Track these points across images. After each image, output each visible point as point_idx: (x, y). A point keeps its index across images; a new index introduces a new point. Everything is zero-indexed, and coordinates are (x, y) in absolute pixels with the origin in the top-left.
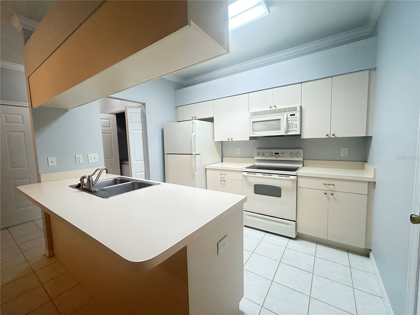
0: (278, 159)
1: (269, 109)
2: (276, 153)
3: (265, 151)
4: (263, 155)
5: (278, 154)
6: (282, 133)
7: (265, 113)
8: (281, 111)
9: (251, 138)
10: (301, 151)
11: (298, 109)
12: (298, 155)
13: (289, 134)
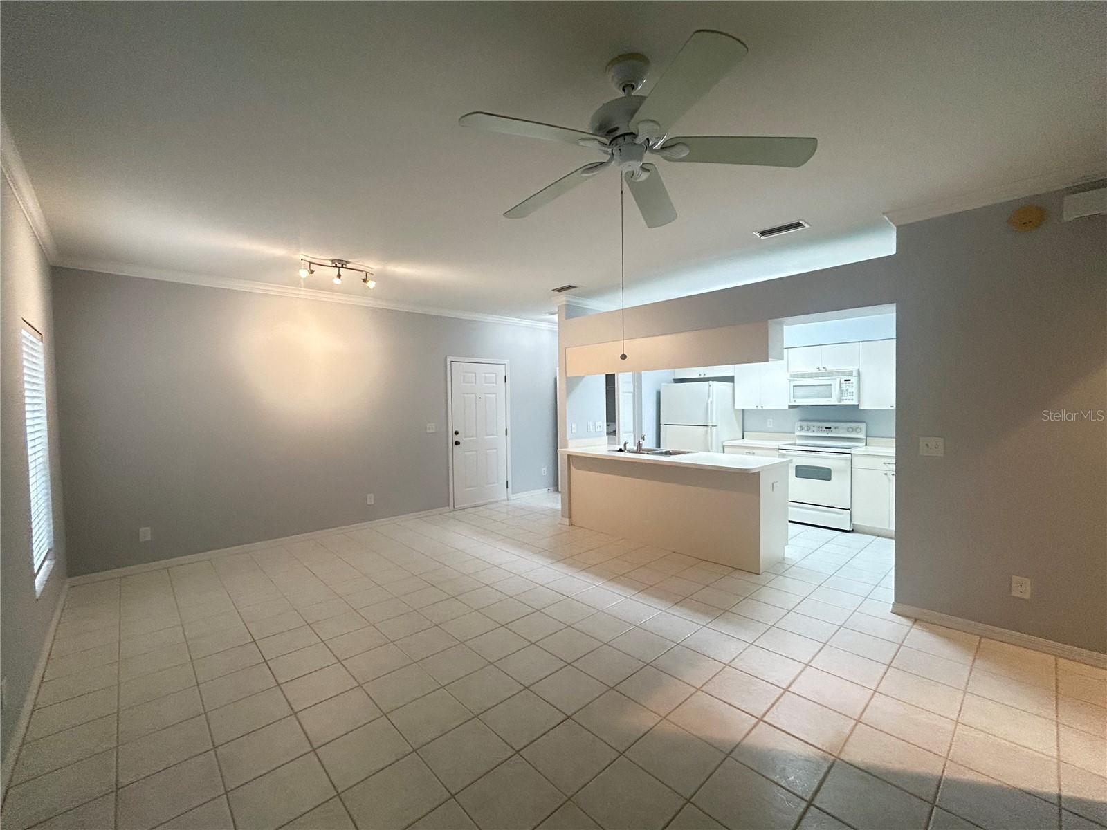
0: (830, 435)
1: (817, 371)
2: (826, 428)
3: (810, 424)
4: (808, 429)
5: (830, 428)
6: (834, 401)
7: (811, 375)
8: (831, 374)
9: (791, 407)
10: (863, 426)
11: (855, 374)
12: (858, 430)
13: (843, 403)
